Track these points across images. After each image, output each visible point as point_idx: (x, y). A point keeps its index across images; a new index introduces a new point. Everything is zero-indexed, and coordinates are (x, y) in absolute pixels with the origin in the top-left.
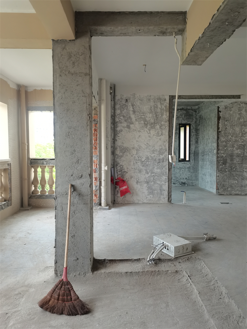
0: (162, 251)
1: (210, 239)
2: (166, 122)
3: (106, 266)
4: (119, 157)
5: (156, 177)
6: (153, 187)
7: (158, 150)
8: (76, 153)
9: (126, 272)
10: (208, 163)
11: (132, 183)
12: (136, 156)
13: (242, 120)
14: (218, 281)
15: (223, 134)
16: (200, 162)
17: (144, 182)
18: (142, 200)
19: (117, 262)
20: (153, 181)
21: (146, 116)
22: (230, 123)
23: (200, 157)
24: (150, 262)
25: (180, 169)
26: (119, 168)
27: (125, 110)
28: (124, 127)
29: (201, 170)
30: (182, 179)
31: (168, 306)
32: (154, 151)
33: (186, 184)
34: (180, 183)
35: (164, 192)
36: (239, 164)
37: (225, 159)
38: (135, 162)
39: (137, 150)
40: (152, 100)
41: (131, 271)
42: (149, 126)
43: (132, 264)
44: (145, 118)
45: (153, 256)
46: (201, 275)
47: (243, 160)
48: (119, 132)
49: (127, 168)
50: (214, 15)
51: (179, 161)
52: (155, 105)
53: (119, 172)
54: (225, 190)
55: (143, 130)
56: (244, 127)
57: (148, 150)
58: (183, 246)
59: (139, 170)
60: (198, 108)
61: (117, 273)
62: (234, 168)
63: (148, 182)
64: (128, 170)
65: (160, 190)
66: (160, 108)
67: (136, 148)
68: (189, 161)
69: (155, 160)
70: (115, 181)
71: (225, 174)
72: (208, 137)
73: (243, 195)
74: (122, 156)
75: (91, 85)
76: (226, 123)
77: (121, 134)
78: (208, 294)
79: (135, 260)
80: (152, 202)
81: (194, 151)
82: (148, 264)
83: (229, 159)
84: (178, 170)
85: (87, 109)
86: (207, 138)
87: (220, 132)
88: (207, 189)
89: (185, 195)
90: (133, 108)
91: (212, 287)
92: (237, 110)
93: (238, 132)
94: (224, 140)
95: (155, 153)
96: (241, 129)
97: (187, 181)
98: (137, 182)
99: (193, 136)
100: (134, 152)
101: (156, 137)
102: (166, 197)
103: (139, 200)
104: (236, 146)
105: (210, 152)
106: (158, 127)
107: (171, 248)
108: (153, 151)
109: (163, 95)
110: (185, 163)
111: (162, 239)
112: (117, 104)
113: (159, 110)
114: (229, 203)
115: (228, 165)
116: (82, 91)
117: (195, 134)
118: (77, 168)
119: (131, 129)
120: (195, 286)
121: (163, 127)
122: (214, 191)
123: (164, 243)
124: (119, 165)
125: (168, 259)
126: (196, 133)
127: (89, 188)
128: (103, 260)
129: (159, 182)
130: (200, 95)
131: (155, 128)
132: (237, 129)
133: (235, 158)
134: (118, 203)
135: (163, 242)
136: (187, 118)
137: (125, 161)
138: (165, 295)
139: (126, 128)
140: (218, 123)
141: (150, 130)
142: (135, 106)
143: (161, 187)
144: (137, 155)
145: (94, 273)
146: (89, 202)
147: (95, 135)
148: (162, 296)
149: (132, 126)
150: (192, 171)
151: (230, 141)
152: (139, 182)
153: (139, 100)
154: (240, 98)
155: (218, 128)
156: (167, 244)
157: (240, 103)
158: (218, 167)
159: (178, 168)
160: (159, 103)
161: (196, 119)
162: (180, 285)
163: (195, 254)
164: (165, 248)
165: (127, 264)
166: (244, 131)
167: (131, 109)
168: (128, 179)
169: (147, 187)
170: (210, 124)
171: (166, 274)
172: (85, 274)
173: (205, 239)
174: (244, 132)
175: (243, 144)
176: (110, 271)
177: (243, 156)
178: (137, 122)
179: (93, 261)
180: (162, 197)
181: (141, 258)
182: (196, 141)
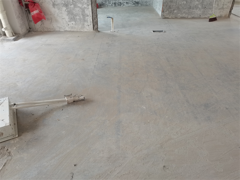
1: (75, 102)
6: (74, 12)
11: (48, 6)
17: (62, 5)
18: (63, 28)
20: (73, 4)
33: (140, 3)
35: (88, 17)
63: (66, 5)
65: (83, 15)
70: (24, 3)
73: (190, 18)
80: (76, 30)
88: (157, 10)
89: (113, 22)
97: (141, 0)
98: (54, 5)
102: (90, 24)
103: (60, 28)
122: (160, 13)
129: (80, 5)
134: (37, 31)
143: (83, 11)
152: (56, 5)
169: (67, 11)
180: (86, 24)
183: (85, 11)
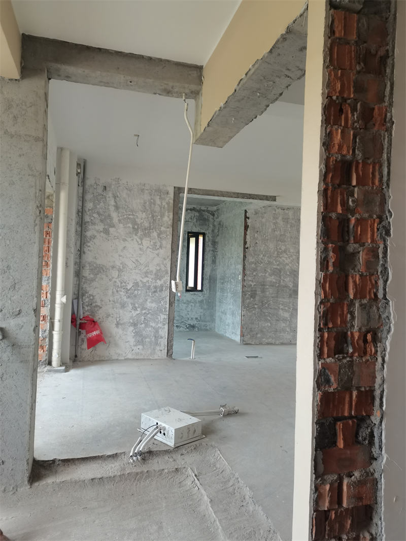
0: (155, 437)
1: (229, 414)
2: (168, 228)
3: (56, 472)
4: (88, 280)
5: (149, 316)
6: (144, 332)
7: (154, 272)
8: (11, 271)
9: (92, 479)
10: (229, 294)
11: (109, 326)
12: (117, 280)
13: (277, 233)
14: (239, 480)
15: (252, 252)
16: (218, 294)
17: (129, 324)
18: (124, 355)
19: (77, 462)
20: (144, 323)
21: (137, 216)
22: (261, 236)
23: (218, 285)
24: (134, 458)
25: (188, 304)
26: (87, 300)
27: (102, 204)
28: (98, 231)
29: (220, 305)
30: (190, 319)
31: (161, 528)
32: (148, 273)
33: (197, 327)
34: (186, 326)
35: (162, 339)
36: (272, 297)
37: (254, 289)
38: (115, 290)
39: (120, 270)
40: (146, 191)
41: (101, 476)
42: (140, 233)
43: (104, 465)
44: (134, 219)
45: (140, 448)
46: (215, 472)
47: (278, 291)
48: (91, 240)
49: (102, 301)
50: (241, 80)
51: (187, 291)
52: (151, 199)
53: (87, 306)
54: (253, 337)
55: (131, 239)
56: (280, 243)
57: (137, 271)
58: (188, 428)
59: (121, 303)
60: (217, 210)
61: (76, 482)
62: (266, 303)
63: (135, 324)
64: (103, 303)
65: (155, 337)
66: (159, 205)
67: (118, 267)
68: (202, 291)
69: (149, 288)
70: (79, 322)
71: (253, 312)
72: (231, 254)
73: (278, 344)
74: (93, 280)
75: (45, 157)
76: (256, 235)
77: (93, 243)
78: (224, 502)
79: (109, 456)
80: (142, 357)
81: (210, 276)
82: (131, 461)
83: (260, 290)
84: (185, 305)
85: (36, 197)
86: (230, 256)
87: (247, 248)
88: (228, 335)
89: (194, 345)
90: (116, 202)
91: (231, 490)
92: (272, 218)
93: (272, 250)
94: (253, 260)
95: (149, 276)
96: (277, 246)
97: (197, 323)
98: (118, 324)
99: (209, 252)
100: (115, 274)
101: (151, 250)
102: (163, 348)
103: (119, 355)
104: (269, 271)
105: (232, 278)
106: (155, 234)
107: (170, 432)
108: (146, 274)
109: (165, 186)
110: (195, 294)
111: (157, 418)
112: (89, 192)
113: (157, 208)
114: (257, 357)
115: (257, 298)
116: (29, 166)
117: (211, 249)
118: (12, 298)
119: (110, 235)
120: (205, 490)
121: (163, 235)
122: (238, 338)
123: (159, 424)
124: (87, 295)
125: (165, 451)
126: (214, 247)
127: (33, 333)
128: (51, 461)
129: (153, 325)
130: (220, 191)
131: (149, 236)
132: (271, 246)
133: (267, 289)
134: (83, 361)
135: (157, 423)
136: (200, 224)
137: (97, 288)
138: (158, 511)
139: (102, 234)
140: (245, 234)
141: (141, 239)
142: (118, 199)
143: (156, 331)
144: (120, 279)
145: (33, 486)
146: (31, 358)
147: (47, 242)
148: (152, 513)
149: (112, 230)
150: (205, 307)
151: (262, 263)
152: (121, 324)
153: (126, 189)
154: (275, 200)
155: (245, 243)
156: (164, 425)
157: (276, 208)
158: (243, 302)
159: (185, 301)
160: (159, 197)
161: (214, 226)
162: (182, 492)
163: (207, 439)
164: (161, 433)
165: (94, 465)
166: (280, 249)
167: (112, 202)
168: (101, 318)
169: (134, 332)
170: (234, 235)
171: (160, 475)
172: (15, 489)
173: (223, 413)
174: (280, 251)
175: (278, 267)
176: (63, 480)
177: (278, 286)
178: (121, 225)
179: (33, 465)
180: (158, 348)
181: (119, 452)
182: (213, 260)
183: (158, 332)
